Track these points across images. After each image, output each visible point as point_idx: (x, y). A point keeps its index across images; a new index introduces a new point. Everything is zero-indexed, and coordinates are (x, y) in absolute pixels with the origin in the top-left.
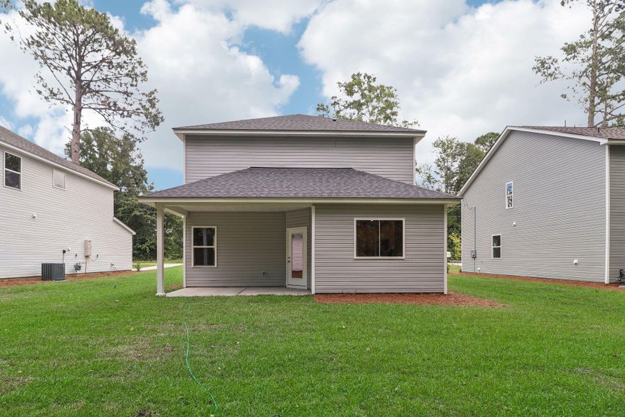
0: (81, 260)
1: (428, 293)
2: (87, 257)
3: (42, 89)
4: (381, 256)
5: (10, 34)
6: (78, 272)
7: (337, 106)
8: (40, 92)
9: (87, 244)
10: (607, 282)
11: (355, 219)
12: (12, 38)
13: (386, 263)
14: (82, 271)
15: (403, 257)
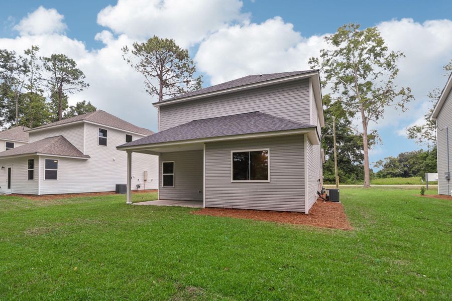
0: (141, 182)
1: (290, 212)
2: (145, 180)
3: (148, 89)
4: (251, 179)
5: (130, 64)
6: (139, 189)
7: (326, 56)
8: (147, 91)
9: (145, 173)
11: (232, 152)
12: (132, 66)
13: (255, 186)
14: (142, 188)
15: (269, 181)
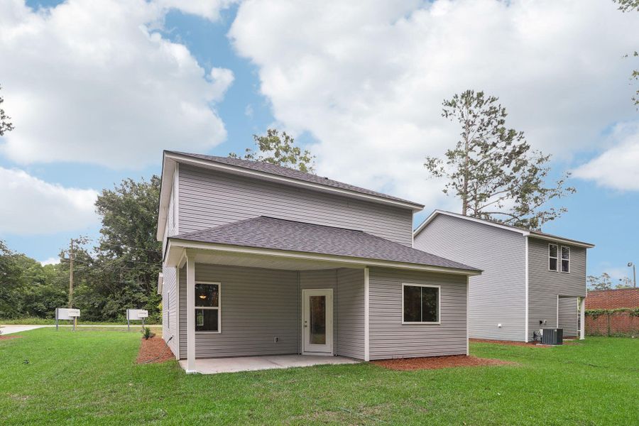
1: (456, 356)
10: (527, 341)
11: (402, 285)
13: (426, 329)
15: (439, 323)
